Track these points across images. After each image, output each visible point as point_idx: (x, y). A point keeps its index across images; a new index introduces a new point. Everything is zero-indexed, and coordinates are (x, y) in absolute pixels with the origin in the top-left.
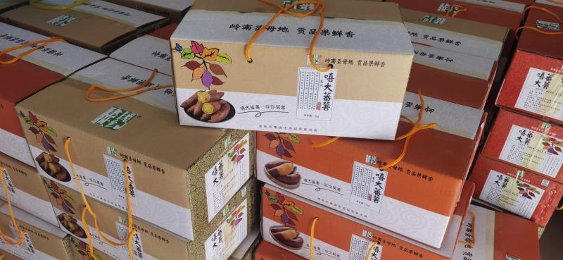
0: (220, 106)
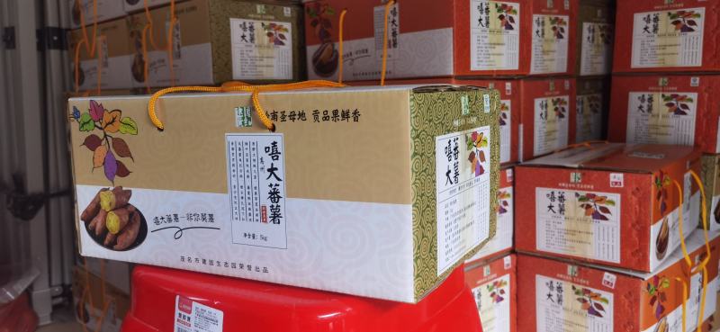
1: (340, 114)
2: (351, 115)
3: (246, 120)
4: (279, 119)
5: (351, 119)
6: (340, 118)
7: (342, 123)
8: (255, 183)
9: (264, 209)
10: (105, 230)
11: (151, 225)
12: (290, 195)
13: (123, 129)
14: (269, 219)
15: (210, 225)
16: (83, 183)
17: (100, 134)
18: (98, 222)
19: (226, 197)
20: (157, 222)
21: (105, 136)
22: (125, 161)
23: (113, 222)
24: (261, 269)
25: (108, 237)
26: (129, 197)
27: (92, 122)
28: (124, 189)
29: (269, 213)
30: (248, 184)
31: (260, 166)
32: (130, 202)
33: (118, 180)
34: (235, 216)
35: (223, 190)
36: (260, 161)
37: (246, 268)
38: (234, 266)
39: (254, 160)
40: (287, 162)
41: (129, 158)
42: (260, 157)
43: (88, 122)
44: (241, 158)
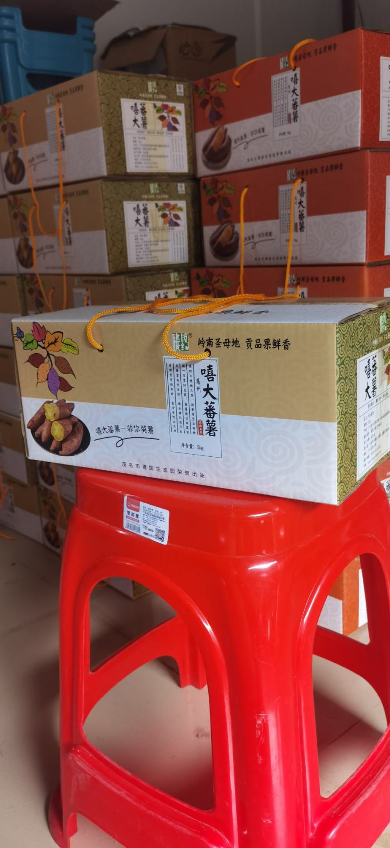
0: (71, 428)
1: (271, 342)
2: (281, 343)
3: (183, 345)
4: (214, 345)
5: (282, 348)
6: (272, 346)
7: (272, 350)
8: (192, 401)
9: (200, 423)
10: (51, 438)
11: (93, 435)
12: (225, 411)
13: (64, 349)
14: (205, 432)
15: (150, 435)
16: (28, 396)
17: (43, 353)
18: (44, 430)
19: (165, 412)
20: (99, 432)
21: (48, 354)
22: (68, 377)
23: (58, 431)
24: (198, 474)
25: (54, 444)
26: (72, 410)
27: (35, 342)
28: (67, 402)
29: (205, 427)
30: (185, 400)
31: (197, 385)
32: (73, 413)
33: (62, 394)
34: (173, 429)
35: (162, 406)
36: (196, 381)
37: (184, 473)
38: (172, 471)
39: (191, 381)
40: (222, 384)
41: (70, 375)
42: (196, 379)
43: (32, 342)
44: (179, 378)
